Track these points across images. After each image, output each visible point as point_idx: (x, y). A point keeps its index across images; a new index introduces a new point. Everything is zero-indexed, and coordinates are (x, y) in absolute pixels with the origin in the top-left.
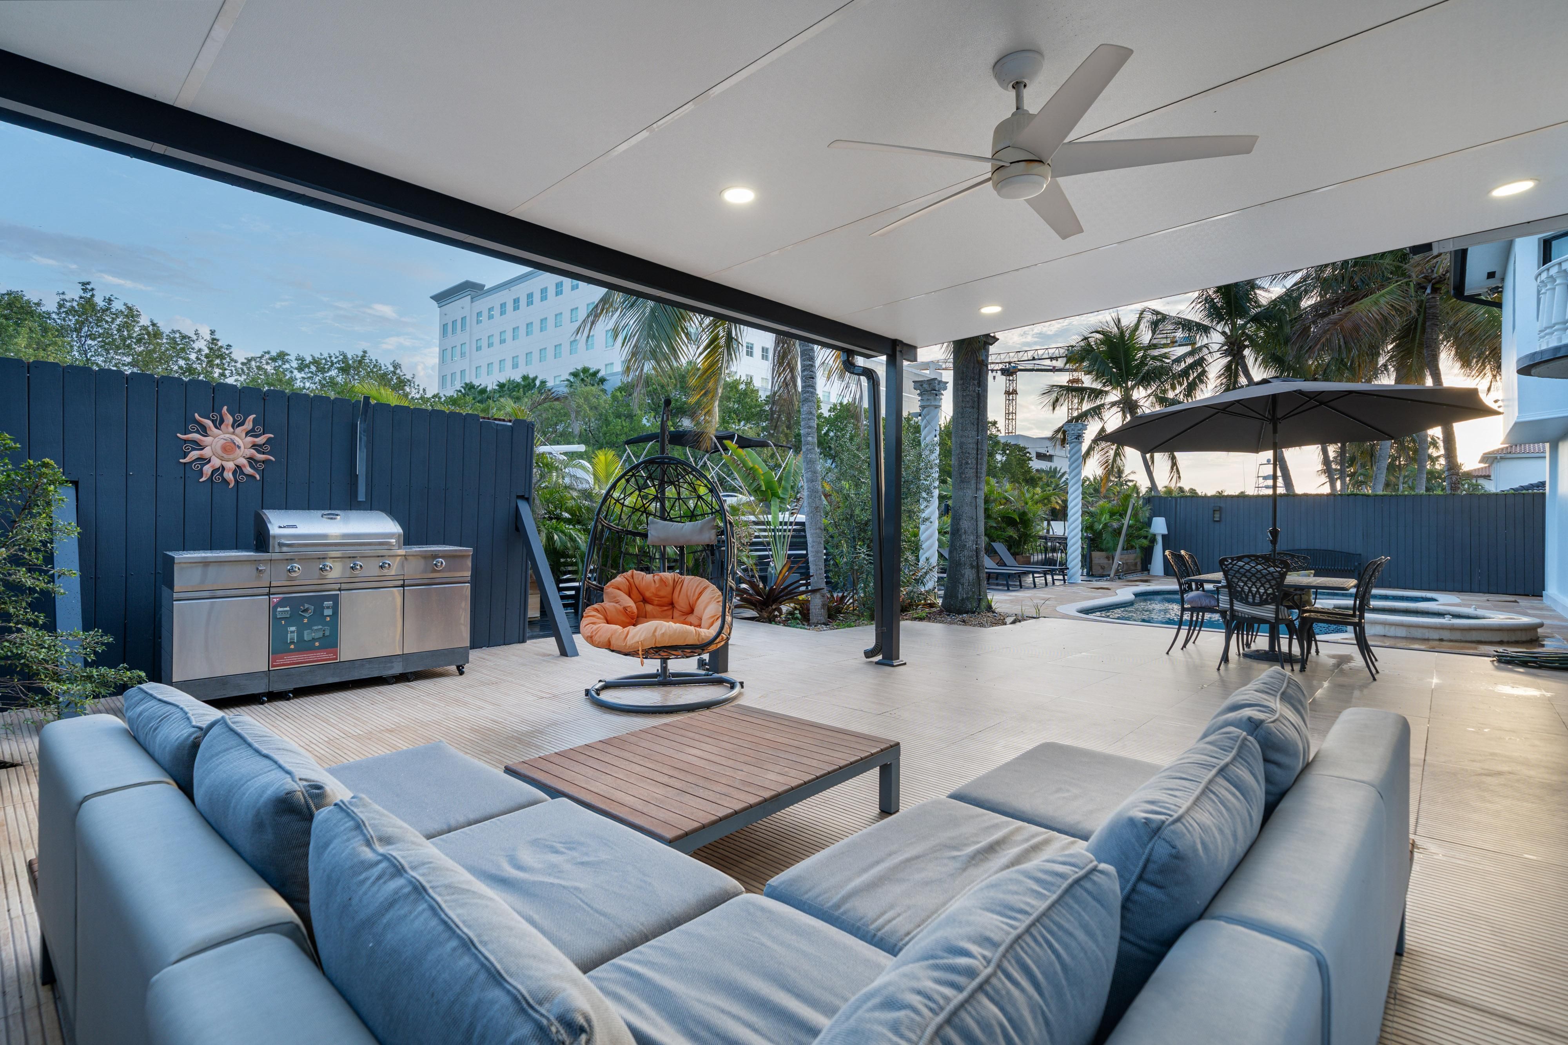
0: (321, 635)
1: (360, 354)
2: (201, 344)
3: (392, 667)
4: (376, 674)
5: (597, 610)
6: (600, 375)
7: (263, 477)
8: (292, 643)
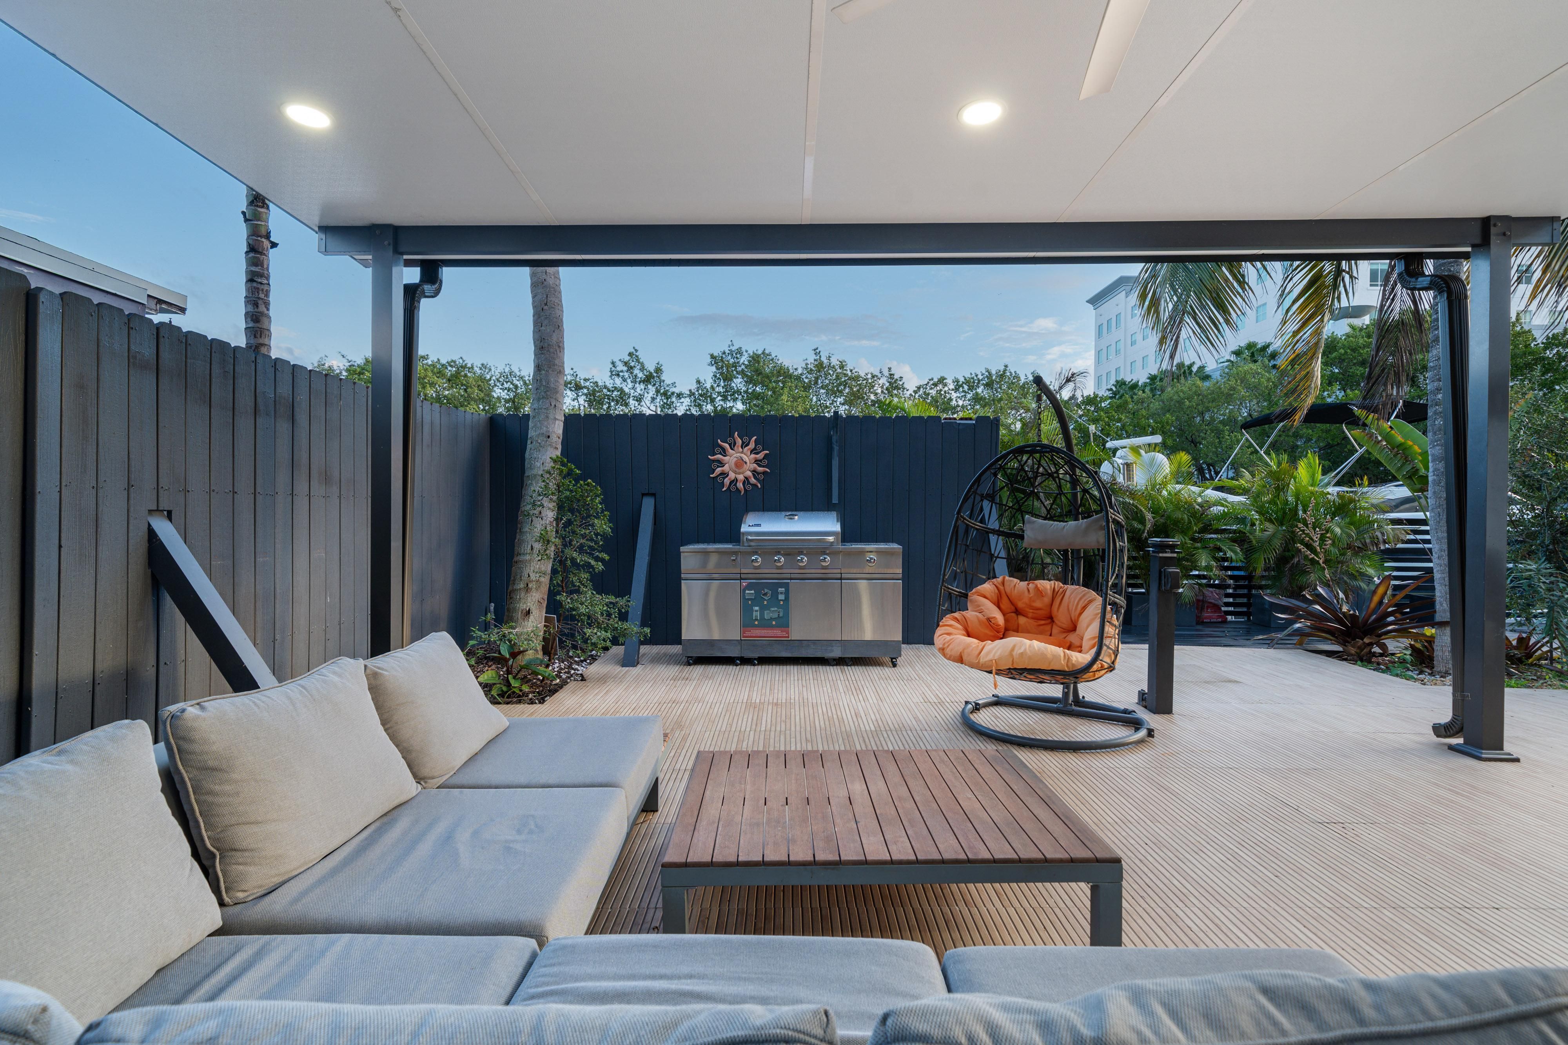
0: (776, 616)
1: (1002, 368)
2: (883, 381)
3: (832, 651)
4: (819, 655)
5: (956, 619)
6: (1271, 349)
7: (763, 486)
8: (756, 620)
